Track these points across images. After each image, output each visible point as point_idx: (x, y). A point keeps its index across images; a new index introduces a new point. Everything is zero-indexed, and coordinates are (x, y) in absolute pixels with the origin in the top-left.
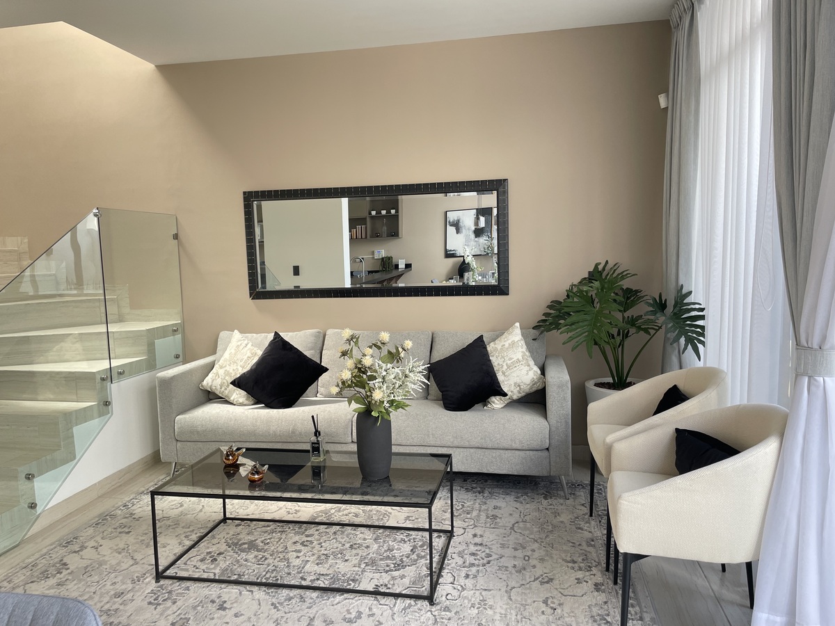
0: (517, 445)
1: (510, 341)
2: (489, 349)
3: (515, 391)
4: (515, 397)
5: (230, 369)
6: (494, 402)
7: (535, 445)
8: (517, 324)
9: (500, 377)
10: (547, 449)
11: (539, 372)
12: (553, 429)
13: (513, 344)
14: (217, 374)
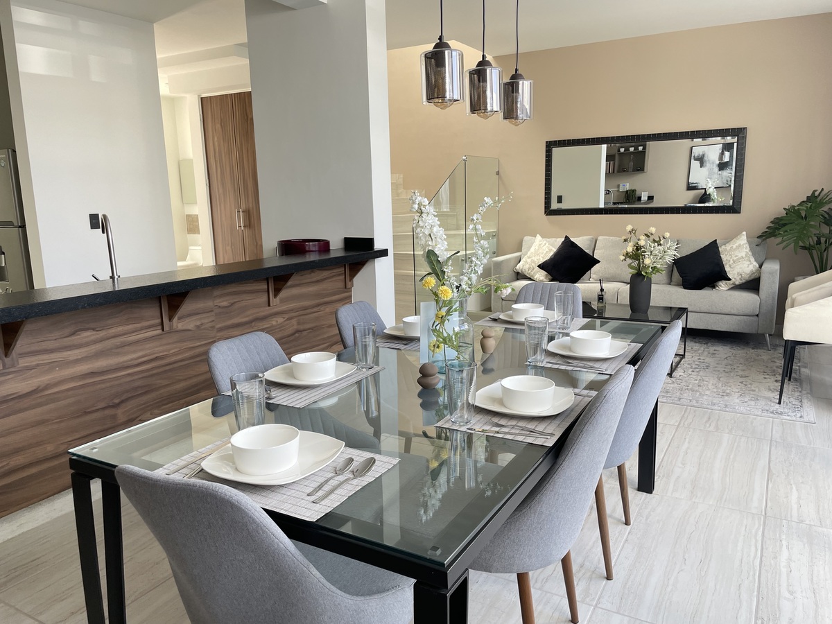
0: (735, 312)
1: (737, 244)
2: (720, 249)
3: (738, 278)
4: (737, 283)
5: (535, 259)
6: (721, 286)
7: (748, 311)
8: (744, 233)
9: (727, 268)
10: (757, 315)
11: (758, 266)
12: (763, 302)
13: (740, 245)
14: (526, 262)
